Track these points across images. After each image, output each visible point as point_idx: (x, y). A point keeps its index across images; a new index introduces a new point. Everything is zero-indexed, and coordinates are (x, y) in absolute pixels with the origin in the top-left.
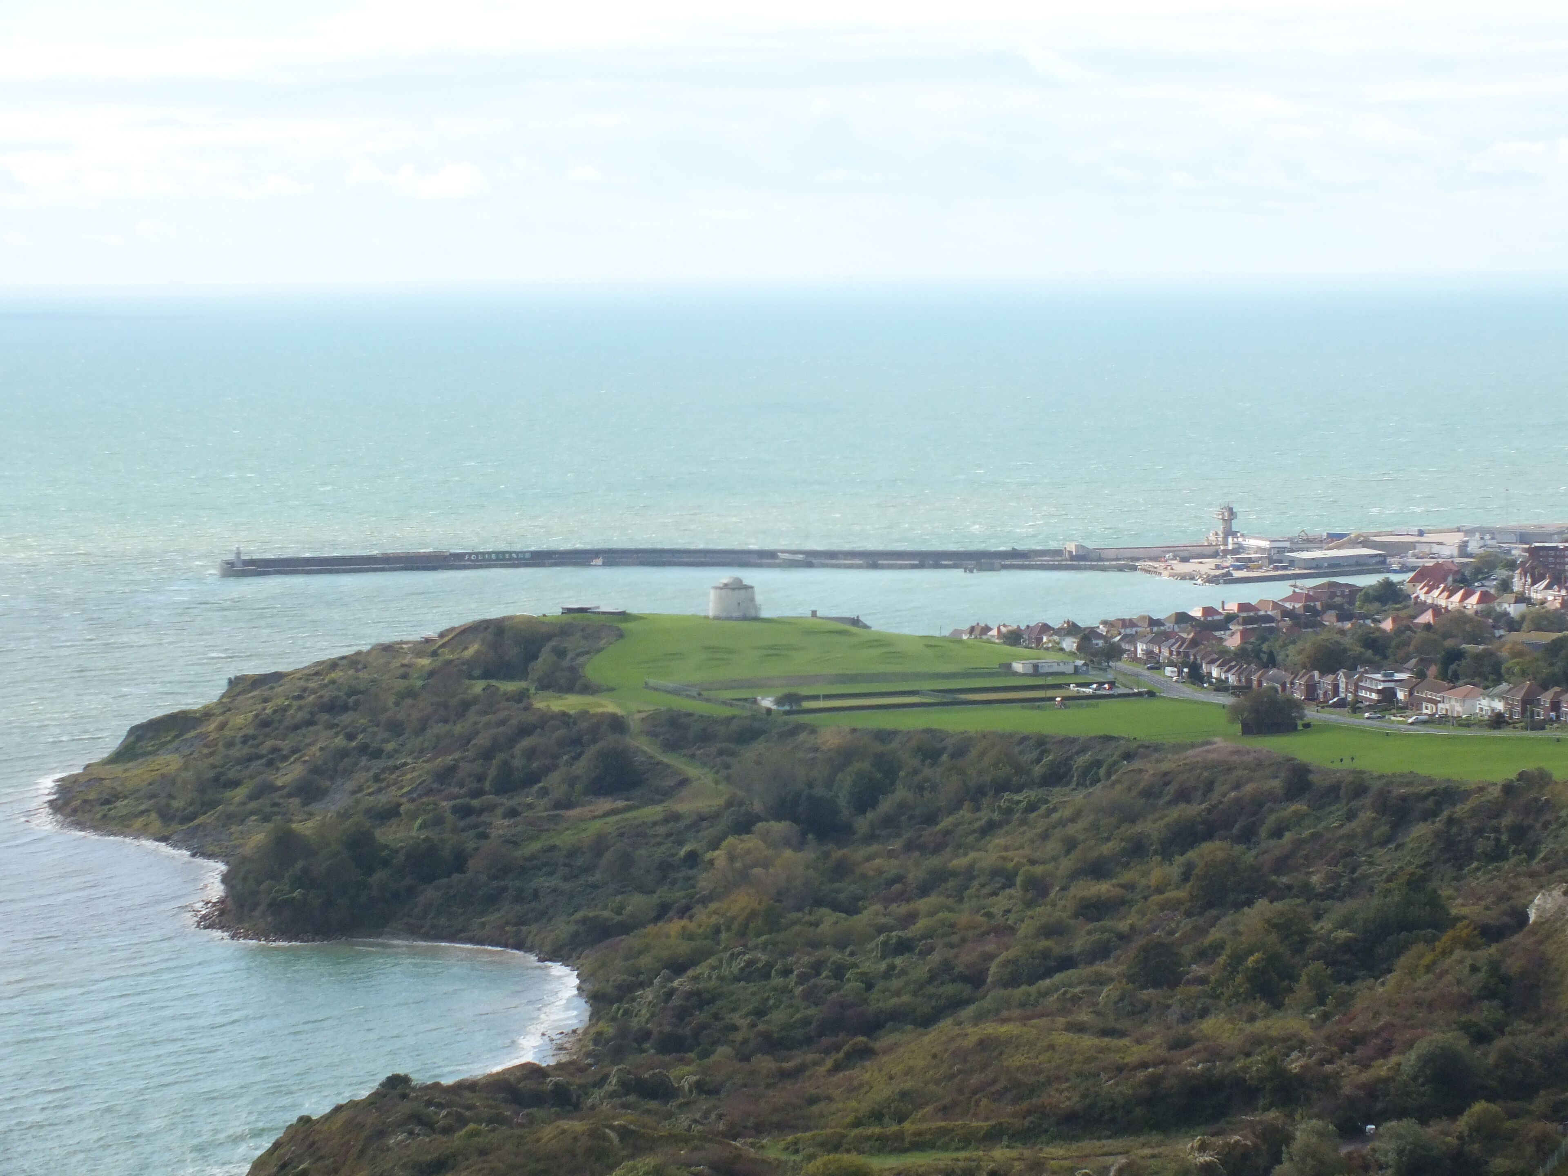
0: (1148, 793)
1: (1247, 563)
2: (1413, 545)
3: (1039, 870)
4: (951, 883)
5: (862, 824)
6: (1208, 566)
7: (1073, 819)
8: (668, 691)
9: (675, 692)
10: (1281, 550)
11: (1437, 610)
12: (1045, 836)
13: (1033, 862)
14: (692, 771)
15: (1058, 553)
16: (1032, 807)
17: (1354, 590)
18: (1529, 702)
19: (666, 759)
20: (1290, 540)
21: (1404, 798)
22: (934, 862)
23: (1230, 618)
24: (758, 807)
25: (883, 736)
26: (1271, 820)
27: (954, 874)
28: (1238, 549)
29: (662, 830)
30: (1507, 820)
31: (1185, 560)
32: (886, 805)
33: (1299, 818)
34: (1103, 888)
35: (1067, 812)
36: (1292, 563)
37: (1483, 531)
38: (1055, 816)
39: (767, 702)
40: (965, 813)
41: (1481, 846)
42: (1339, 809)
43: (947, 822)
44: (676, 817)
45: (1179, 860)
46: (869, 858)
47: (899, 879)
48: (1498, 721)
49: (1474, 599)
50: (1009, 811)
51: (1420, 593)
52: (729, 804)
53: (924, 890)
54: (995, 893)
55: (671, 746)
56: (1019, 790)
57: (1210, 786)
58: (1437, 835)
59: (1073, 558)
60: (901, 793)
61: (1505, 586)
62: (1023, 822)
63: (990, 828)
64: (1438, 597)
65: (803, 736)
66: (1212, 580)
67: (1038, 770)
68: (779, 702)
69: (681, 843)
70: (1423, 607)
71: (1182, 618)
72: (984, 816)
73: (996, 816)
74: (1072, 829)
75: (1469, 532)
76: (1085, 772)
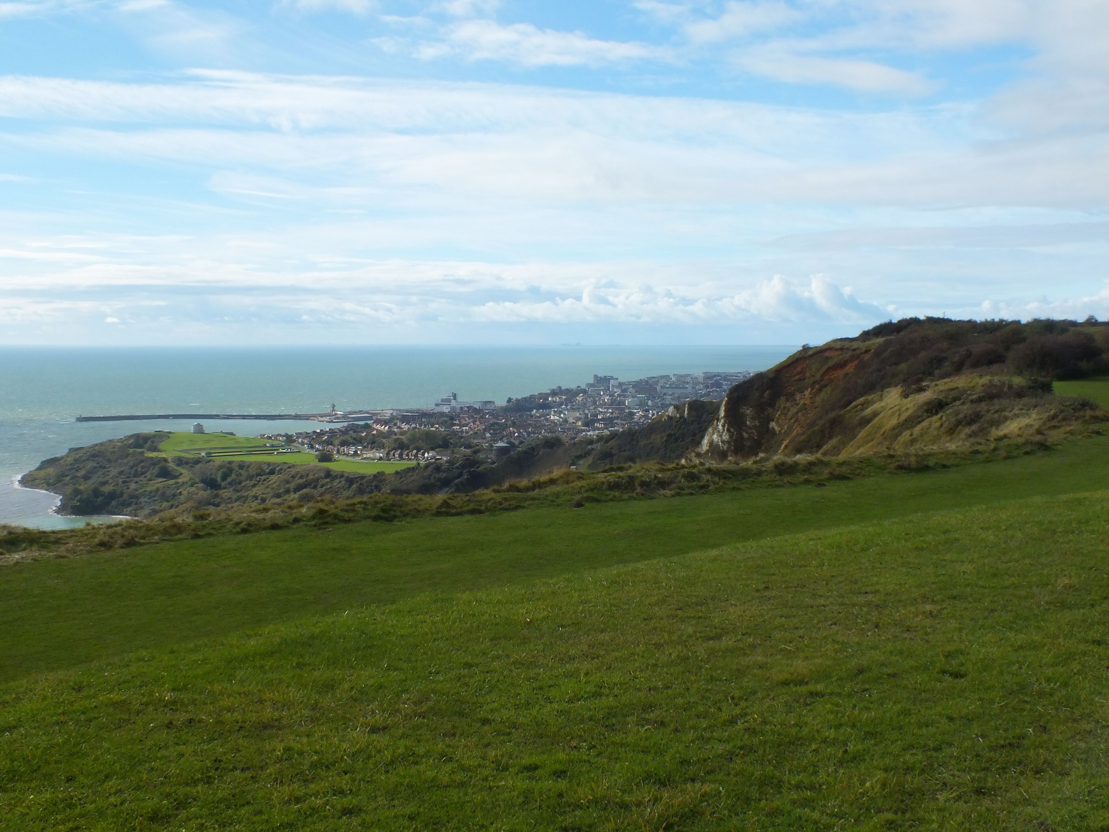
0: (293, 477)
1: (337, 418)
2: (379, 413)
3: (265, 496)
4: (243, 499)
5: (223, 484)
6: (327, 419)
7: (275, 483)
8: (179, 451)
9: (181, 451)
10: (347, 415)
11: (377, 430)
12: (267, 487)
13: (263, 494)
14: (183, 471)
15: (290, 415)
16: (264, 480)
17: (359, 425)
18: (388, 454)
19: (177, 468)
20: (349, 412)
21: (352, 478)
22: (239, 494)
23: (327, 432)
24: (197, 480)
25: (230, 463)
26: (320, 484)
27: (243, 497)
28: (336, 414)
29: (174, 486)
30: (374, 484)
31: (322, 417)
32: (229, 480)
33: (327, 483)
34: (278, 500)
35: (273, 481)
36: (349, 418)
37: (397, 410)
38: (270, 482)
39: (203, 454)
40: (248, 482)
41: (367, 490)
42: (337, 481)
43: (243, 484)
44: (178, 483)
45: (298, 493)
46: (224, 493)
47: (230, 498)
48: (381, 459)
49: (387, 428)
50: (259, 481)
51: (375, 426)
52: (190, 480)
53: (236, 501)
54: (253, 502)
55: (178, 465)
56: (262, 476)
57: (308, 475)
58: (357, 487)
59: (294, 417)
60: (234, 476)
61: (395, 424)
62: (262, 484)
63: (254, 486)
64: (378, 427)
65: (211, 463)
66: (327, 422)
67: (267, 471)
68: (206, 454)
69: (178, 489)
70: (374, 429)
71: (314, 432)
72: (252, 483)
73: (256, 482)
74: (274, 486)
75: (394, 410)
76: (279, 471)
